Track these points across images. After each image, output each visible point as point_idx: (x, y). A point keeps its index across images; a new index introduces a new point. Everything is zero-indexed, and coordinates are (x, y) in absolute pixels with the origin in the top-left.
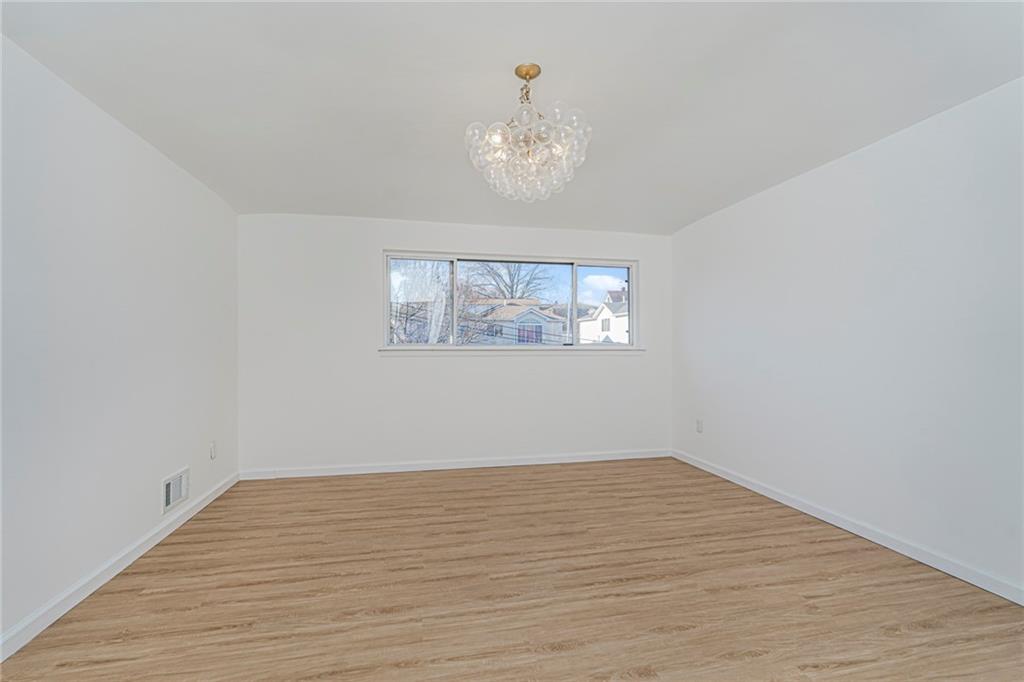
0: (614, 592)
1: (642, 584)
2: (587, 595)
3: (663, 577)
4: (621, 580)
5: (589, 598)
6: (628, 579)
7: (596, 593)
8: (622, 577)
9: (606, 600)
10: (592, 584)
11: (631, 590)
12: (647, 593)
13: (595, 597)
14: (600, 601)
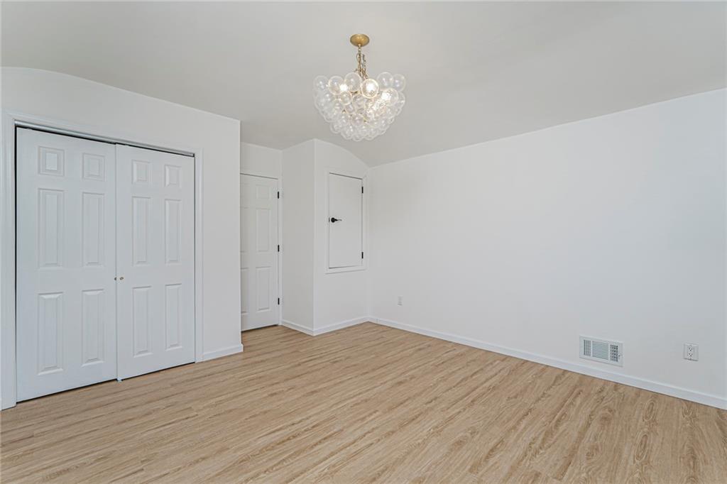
0: (296, 426)
1: (278, 438)
2: (312, 418)
3: (261, 451)
4: (294, 437)
5: (310, 417)
6: (289, 439)
7: (308, 421)
8: (294, 440)
9: (300, 419)
10: (314, 427)
11: (285, 430)
12: (274, 432)
13: (307, 419)
14: (304, 417)
